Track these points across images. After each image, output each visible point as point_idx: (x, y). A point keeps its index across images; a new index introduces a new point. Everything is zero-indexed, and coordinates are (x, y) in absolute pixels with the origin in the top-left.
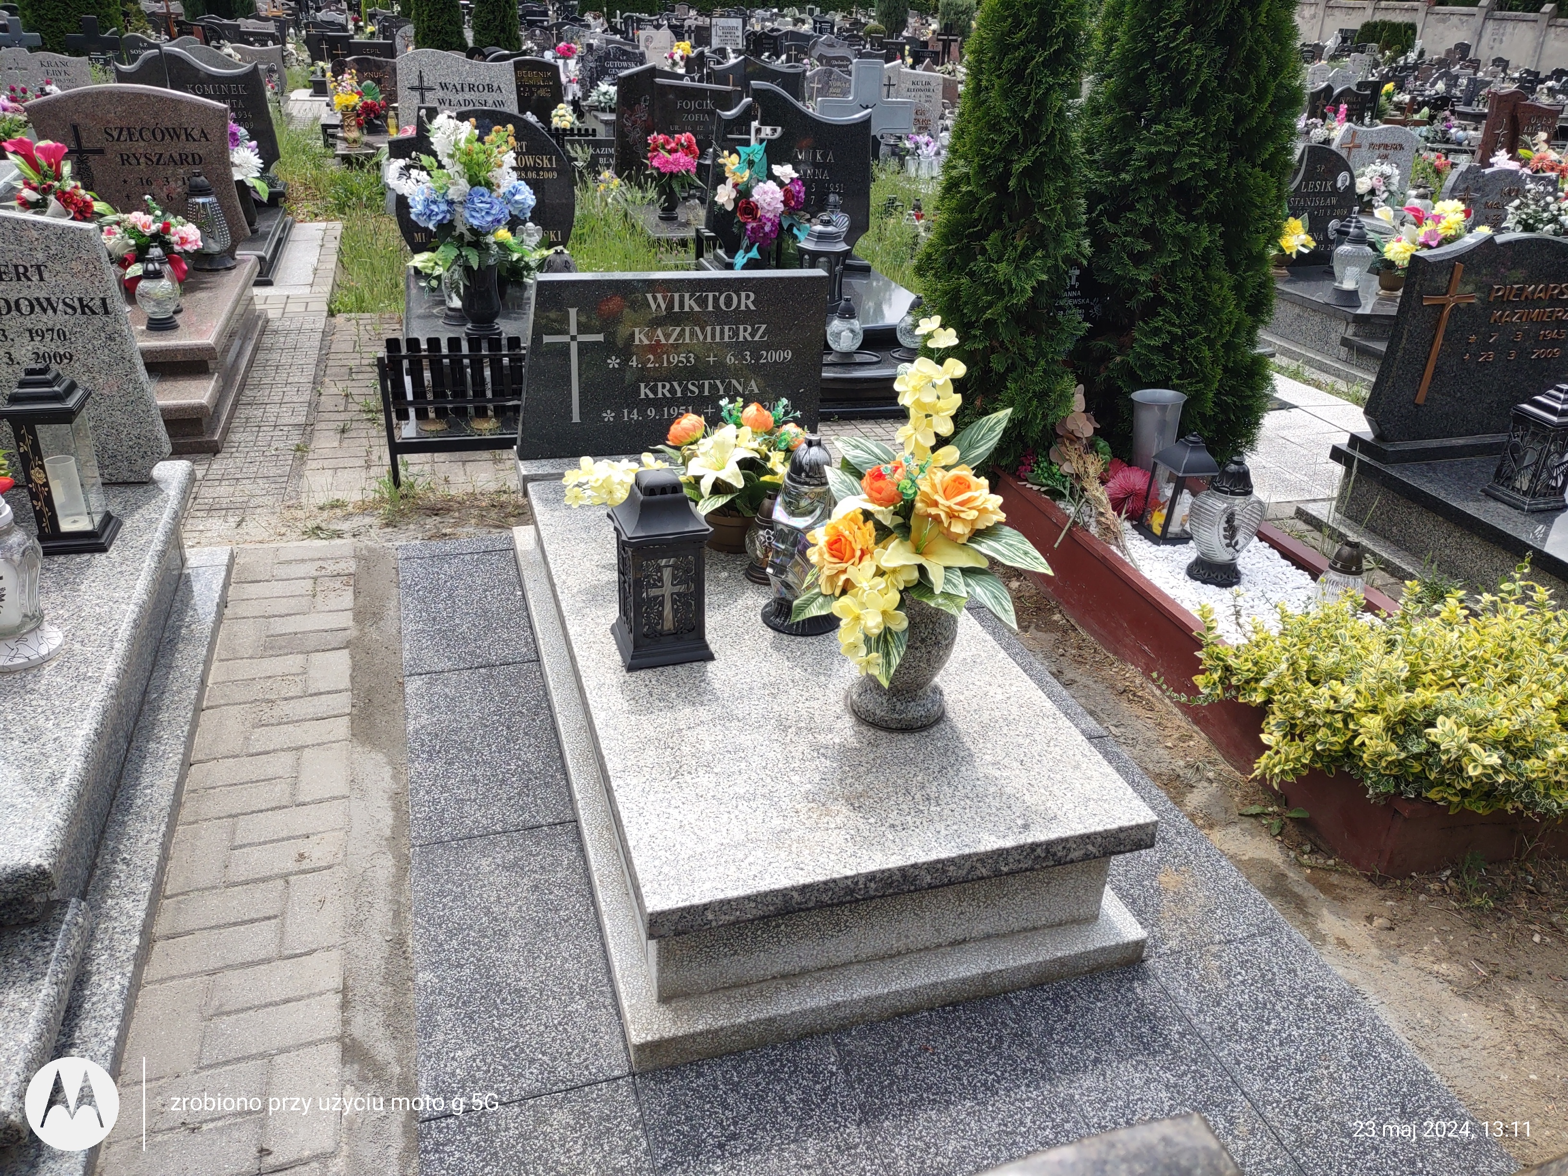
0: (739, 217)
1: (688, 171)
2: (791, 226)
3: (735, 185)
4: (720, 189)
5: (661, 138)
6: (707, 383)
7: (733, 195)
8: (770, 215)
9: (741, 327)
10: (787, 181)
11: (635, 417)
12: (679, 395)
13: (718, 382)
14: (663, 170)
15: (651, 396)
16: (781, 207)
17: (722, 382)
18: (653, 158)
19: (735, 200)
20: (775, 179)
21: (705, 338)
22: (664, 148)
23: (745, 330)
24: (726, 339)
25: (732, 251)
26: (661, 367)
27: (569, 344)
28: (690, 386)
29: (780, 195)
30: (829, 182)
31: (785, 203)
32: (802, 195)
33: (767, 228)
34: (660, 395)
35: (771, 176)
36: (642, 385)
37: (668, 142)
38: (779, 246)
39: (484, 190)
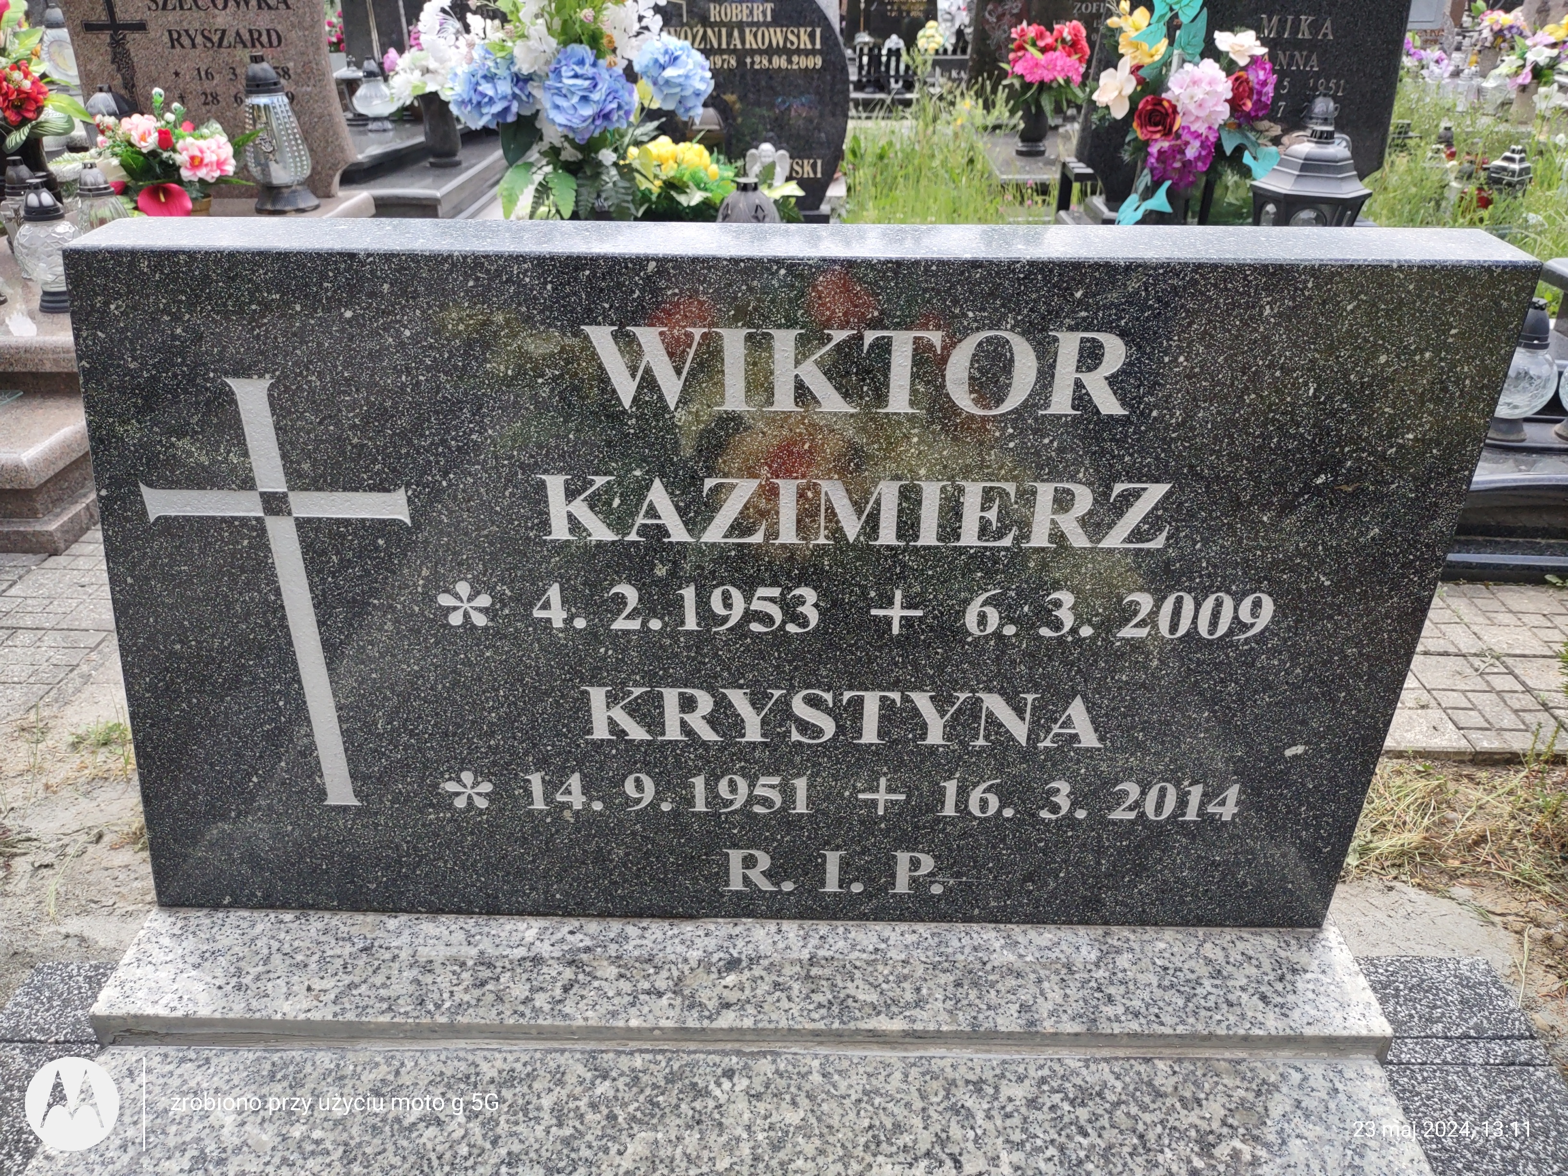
0: (1138, 132)
1: (1068, 81)
2: (1239, 150)
3: (1136, 69)
4: (1106, 77)
5: (1032, 31)
6: (872, 702)
7: (1131, 86)
8: (1200, 127)
9: (1045, 492)
10: (1243, 62)
11: (577, 800)
12: (753, 733)
13: (922, 701)
14: (1028, 78)
15: (637, 733)
16: (1225, 111)
17: (941, 702)
18: (1015, 61)
19: (1133, 99)
20: (1216, 54)
21: (872, 524)
22: (1034, 44)
23: (1063, 502)
24: (969, 537)
25: (1115, 199)
26: (673, 632)
27: (259, 528)
28: (799, 708)
29: (1224, 86)
30: (1317, 76)
31: (1235, 103)
32: (1269, 90)
33: (1191, 152)
34: (673, 733)
35: (1210, 51)
36: (597, 695)
37: (1040, 36)
38: (1209, 188)
39: (584, 50)
